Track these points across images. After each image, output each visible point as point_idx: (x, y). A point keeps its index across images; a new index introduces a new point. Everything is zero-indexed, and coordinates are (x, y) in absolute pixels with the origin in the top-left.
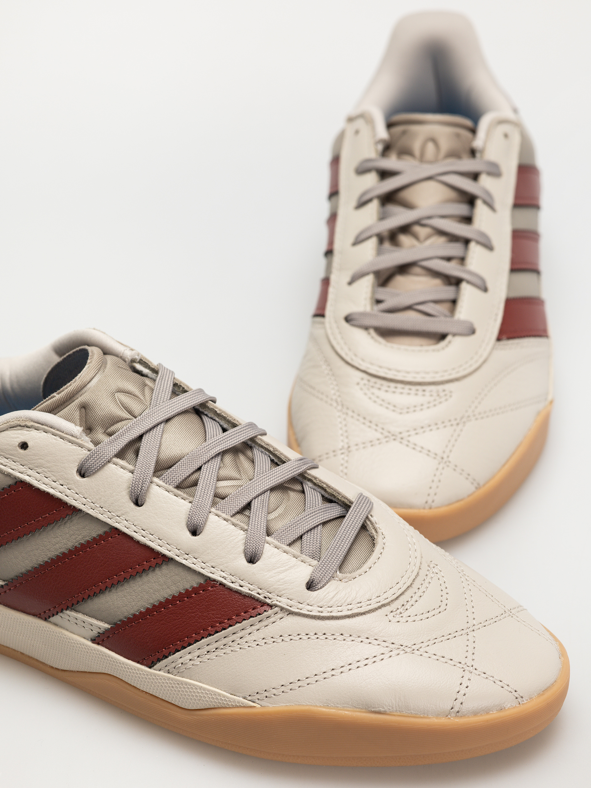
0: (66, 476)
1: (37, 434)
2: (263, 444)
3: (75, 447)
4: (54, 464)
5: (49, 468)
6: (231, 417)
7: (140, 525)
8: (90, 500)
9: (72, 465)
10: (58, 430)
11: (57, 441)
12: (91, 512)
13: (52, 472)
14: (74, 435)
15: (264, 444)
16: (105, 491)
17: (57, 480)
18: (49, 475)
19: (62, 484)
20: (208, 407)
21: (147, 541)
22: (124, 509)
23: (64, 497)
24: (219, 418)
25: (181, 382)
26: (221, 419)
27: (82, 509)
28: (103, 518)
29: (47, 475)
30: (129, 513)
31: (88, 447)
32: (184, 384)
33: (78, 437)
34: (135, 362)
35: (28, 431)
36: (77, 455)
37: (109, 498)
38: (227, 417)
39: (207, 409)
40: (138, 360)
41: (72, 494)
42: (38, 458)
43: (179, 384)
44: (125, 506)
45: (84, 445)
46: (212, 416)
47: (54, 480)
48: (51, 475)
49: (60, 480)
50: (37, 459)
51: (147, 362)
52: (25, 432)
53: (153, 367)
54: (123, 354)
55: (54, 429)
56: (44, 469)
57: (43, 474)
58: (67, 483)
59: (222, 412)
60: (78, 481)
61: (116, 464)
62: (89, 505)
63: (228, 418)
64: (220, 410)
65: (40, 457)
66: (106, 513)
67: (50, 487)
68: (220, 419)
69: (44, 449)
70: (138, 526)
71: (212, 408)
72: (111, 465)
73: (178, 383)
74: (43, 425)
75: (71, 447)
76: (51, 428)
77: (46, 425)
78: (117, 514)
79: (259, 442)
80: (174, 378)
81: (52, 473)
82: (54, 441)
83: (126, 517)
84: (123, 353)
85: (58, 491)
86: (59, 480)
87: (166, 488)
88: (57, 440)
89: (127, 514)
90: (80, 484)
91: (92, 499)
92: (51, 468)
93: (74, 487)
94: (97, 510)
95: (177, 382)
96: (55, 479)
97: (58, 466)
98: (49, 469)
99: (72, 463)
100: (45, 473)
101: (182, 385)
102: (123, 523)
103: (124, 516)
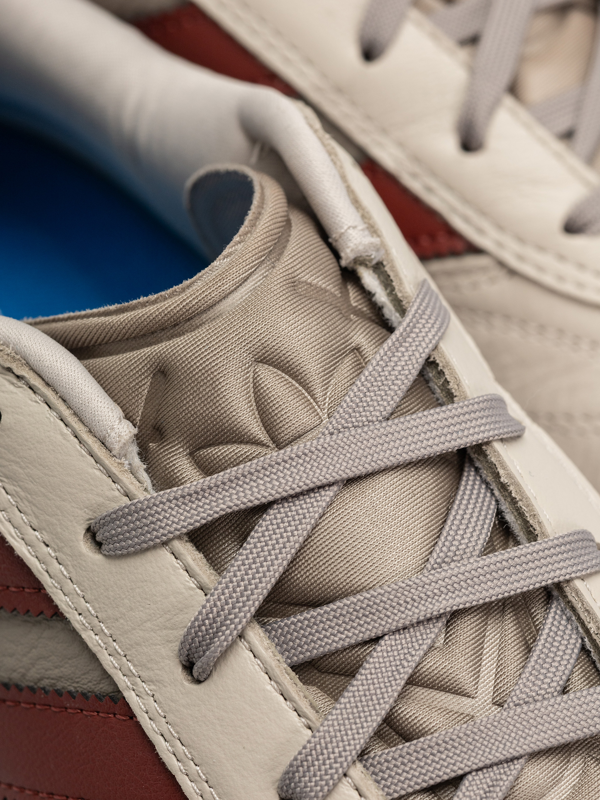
0: (59, 530)
1: (30, 402)
2: (578, 606)
3: (98, 473)
4: (42, 490)
5: (29, 494)
6: (528, 506)
7: (178, 729)
8: (94, 609)
9: (79, 512)
10: (75, 414)
11: (64, 442)
12: (89, 637)
13: (34, 505)
14: (106, 444)
15: (580, 605)
16: (132, 609)
17: (40, 529)
18: (26, 509)
19: (47, 543)
20: (486, 456)
21: (180, 773)
22: (158, 672)
23: (42, 574)
24: (501, 492)
25: (447, 364)
26: (505, 497)
27: (72, 621)
28: (109, 665)
29: (22, 506)
30: (165, 686)
31: (128, 489)
32: (453, 372)
33: (115, 452)
34: (366, 266)
35: (13, 384)
36: (98, 495)
37: (135, 629)
38: (521, 500)
39: (481, 458)
40: (374, 262)
41: (62, 577)
42: (13, 458)
43: (439, 368)
44: (162, 664)
45: (119, 478)
46: (489, 479)
47: (33, 525)
48: (30, 512)
49: (47, 532)
50: (9, 460)
51: (392, 277)
52: (7, 383)
53: (399, 295)
54: (340, 237)
55: (69, 407)
56: (18, 489)
57: (15, 499)
58: (58, 546)
59: (512, 484)
60: (81, 554)
61: (177, 556)
62: (89, 621)
63: (520, 504)
64: (510, 476)
65: (18, 460)
66: (118, 656)
67: (21, 536)
68: (503, 496)
69: (32, 446)
70: (172, 727)
71: (492, 462)
72: (164, 554)
73: (441, 365)
74: (48, 384)
75: (91, 471)
76: (64, 401)
77: (56, 391)
78: (140, 673)
79: (571, 596)
80: (436, 348)
81: (33, 507)
82: (59, 437)
83: (155, 691)
84: (342, 233)
85: (33, 553)
86: (44, 532)
87: (269, 668)
88: (65, 439)
89: (161, 685)
90: (84, 564)
91: (98, 610)
92: (34, 497)
93: (69, 563)
94: (102, 640)
95: (438, 361)
96: (35, 523)
97: (50, 500)
98: (29, 496)
99: (81, 509)
100: (19, 500)
101: (446, 372)
102: (145, 702)
103: (153, 687)
